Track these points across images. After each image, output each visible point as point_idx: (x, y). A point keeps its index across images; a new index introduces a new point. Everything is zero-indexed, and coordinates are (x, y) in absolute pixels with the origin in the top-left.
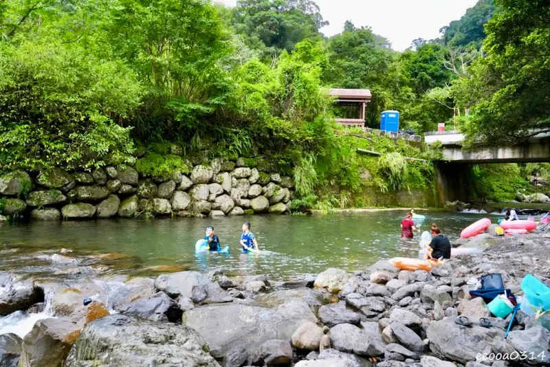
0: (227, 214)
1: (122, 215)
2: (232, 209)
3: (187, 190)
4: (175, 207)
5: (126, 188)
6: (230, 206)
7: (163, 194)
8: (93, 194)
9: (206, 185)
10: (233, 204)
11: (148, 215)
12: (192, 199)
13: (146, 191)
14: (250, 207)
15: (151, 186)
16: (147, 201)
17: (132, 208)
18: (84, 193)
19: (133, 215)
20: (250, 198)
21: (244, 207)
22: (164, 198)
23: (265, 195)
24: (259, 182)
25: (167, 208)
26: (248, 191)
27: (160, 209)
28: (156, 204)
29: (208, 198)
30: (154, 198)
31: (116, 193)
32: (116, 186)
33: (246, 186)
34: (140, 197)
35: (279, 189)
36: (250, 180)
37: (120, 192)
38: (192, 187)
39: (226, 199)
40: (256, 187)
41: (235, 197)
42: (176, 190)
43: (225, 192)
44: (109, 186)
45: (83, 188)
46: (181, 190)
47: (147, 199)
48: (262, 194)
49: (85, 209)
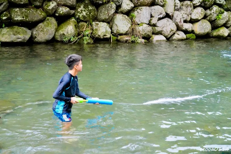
0: (169, 39)
1: (59, 39)
2: (174, 34)
3: (128, 13)
4: (115, 32)
5: (63, 10)
6: (172, 30)
7: (103, 16)
8: (27, 16)
9: (148, 7)
10: (175, 28)
11: (87, 40)
12: (133, 23)
13: (84, 13)
14: (193, 32)
15: (90, 8)
16: (85, 24)
17: (69, 33)
18: (18, 15)
19: (69, 41)
20: (193, 21)
21: (186, 32)
22: (103, 21)
23: (208, 18)
24: (203, 5)
25: (106, 32)
26: (191, 14)
27: (99, 34)
28: (95, 28)
29: (150, 21)
30: (94, 21)
31: (53, 15)
32: (53, 8)
33: (189, 9)
34: (79, 20)
35: (222, 13)
36: (194, 2)
37: (57, 15)
38: (132, 10)
39: (168, 23)
40: (200, 9)
41: (178, 21)
42: (116, 12)
43: (168, 16)
44: (46, 7)
45: (17, 9)
46: (122, 13)
47: (86, 22)
48: (205, 17)
49: (19, 33)
